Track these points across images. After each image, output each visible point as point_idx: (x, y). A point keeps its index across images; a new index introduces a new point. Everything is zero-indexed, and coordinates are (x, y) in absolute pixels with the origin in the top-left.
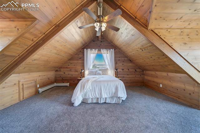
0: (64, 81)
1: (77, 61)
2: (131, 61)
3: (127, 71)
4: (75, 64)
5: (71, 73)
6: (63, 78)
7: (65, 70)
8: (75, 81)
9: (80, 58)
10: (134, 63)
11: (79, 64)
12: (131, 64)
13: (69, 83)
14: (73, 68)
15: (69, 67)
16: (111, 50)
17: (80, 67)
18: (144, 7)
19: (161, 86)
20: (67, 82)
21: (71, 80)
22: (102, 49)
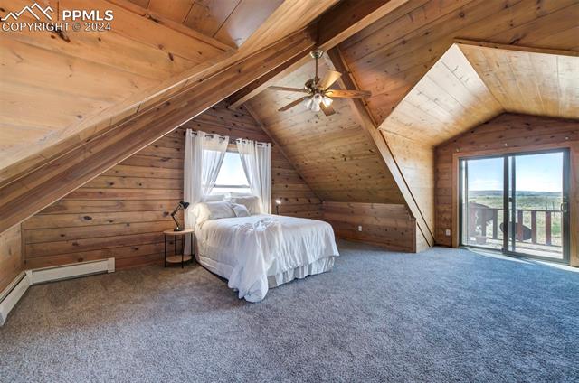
0: (81, 255)
1: (151, 169)
2: (301, 178)
3: (295, 202)
4: (142, 180)
5: (123, 216)
6: (78, 241)
7: (90, 203)
8: (142, 248)
9: (165, 160)
10: (307, 184)
11: (161, 181)
12: (301, 186)
13: (112, 261)
14: (131, 194)
15: (114, 191)
16: (264, 144)
17: (164, 191)
18: (389, 97)
19: (360, 228)
20: (106, 257)
21: (122, 244)
22: (240, 139)
